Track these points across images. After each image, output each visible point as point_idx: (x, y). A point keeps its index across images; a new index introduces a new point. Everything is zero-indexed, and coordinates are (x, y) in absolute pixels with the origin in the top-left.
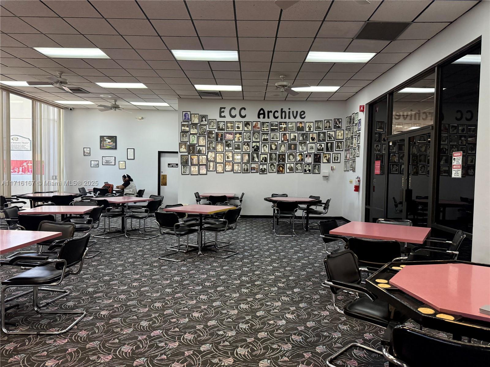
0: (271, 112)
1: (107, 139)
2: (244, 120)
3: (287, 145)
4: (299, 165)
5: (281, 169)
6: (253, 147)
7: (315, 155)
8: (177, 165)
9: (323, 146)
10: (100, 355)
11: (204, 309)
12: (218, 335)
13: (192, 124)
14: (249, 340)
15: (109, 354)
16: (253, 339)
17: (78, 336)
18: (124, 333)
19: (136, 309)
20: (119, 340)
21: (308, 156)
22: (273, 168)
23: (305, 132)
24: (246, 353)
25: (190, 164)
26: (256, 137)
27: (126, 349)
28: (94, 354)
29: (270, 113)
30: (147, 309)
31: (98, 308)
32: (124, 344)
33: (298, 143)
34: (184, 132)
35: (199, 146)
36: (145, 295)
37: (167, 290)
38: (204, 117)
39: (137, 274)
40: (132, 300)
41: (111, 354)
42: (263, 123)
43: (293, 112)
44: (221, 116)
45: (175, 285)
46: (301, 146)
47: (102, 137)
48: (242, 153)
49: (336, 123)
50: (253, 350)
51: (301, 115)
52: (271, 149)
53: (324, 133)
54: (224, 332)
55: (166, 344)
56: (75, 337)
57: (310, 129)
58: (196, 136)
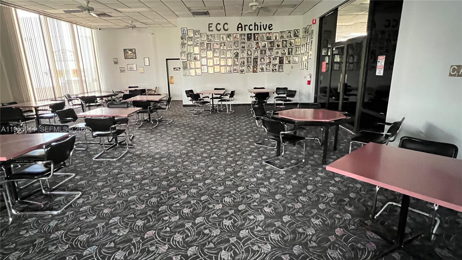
0: (247, 25)
1: (129, 52)
2: (227, 32)
3: (259, 51)
4: (268, 66)
5: (255, 69)
6: (234, 54)
7: (280, 58)
8: (180, 68)
9: (286, 51)
10: (138, 205)
11: (203, 172)
12: (212, 189)
13: (188, 37)
14: (232, 192)
15: (143, 204)
16: (235, 191)
17: (123, 193)
18: (152, 190)
19: (159, 174)
20: (149, 195)
21: (275, 59)
22: (249, 69)
23: (272, 40)
24: (231, 201)
25: (189, 69)
26: (236, 45)
27: (154, 200)
28: (134, 204)
29: (246, 27)
30: (166, 173)
31: (134, 173)
32: (152, 197)
33: (267, 49)
34: (183, 44)
35: (195, 54)
36: (164, 164)
37: (178, 160)
38: (196, 32)
39: (158, 149)
40: (156, 167)
41: (144, 204)
42: (241, 35)
43: (263, 25)
44: (209, 30)
45: (183, 156)
46: (270, 51)
47: (125, 50)
48: (226, 58)
49: (295, 33)
50: (234, 199)
51: (269, 27)
52: (248, 54)
53: (286, 41)
54: (216, 187)
55: (179, 196)
56: (121, 193)
57: (276, 38)
58: (192, 47)
